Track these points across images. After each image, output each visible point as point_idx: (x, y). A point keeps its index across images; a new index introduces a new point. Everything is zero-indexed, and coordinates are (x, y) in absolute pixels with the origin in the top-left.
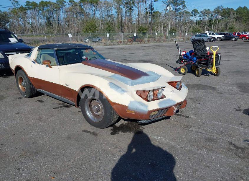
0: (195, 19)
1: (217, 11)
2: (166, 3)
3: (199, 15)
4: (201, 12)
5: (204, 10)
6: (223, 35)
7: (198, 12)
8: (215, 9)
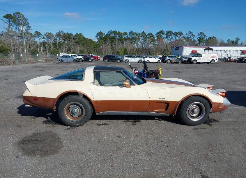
0: (40, 40)
1: (59, 35)
2: (7, 22)
3: (43, 37)
4: (45, 34)
5: (47, 33)
6: (84, 57)
7: (41, 34)
8: (57, 33)
